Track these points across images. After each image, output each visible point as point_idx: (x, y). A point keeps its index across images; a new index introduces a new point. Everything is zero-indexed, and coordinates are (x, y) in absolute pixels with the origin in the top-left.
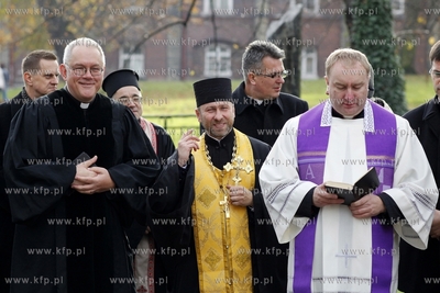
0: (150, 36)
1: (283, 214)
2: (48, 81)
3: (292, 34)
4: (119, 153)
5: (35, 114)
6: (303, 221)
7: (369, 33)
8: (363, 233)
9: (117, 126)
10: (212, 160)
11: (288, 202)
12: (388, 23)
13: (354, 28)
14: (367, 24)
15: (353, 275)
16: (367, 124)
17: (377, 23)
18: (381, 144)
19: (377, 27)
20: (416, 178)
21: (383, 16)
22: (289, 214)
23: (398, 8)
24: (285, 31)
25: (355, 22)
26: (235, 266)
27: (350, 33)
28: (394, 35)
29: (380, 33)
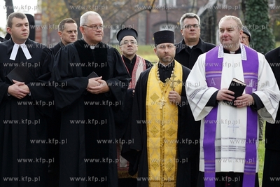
0: (130, 17)
1: (198, 105)
2: (69, 35)
3: (211, 15)
4: (111, 72)
5: (67, 52)
6: (209, 109)
7: (255, 16)
8: (242, 115)
9: (110, 58)
10: (160, 77)
11: (202, 99)
12: (266, 10)
13: (246, 13)
14: (254, 10)
15: (237, 137)
16: (243, 56)
17: (260, 10)
18: (250, 67)
19: (259, 12)
20: (269, 86)
21: (263, 6)
22: (202, 105)
23: (272, 3)
24: (207, 13)
25: (247, 9)
26: (166, 136)
27: (244, 15)
28: (270, 17)
29: (261, 15)
